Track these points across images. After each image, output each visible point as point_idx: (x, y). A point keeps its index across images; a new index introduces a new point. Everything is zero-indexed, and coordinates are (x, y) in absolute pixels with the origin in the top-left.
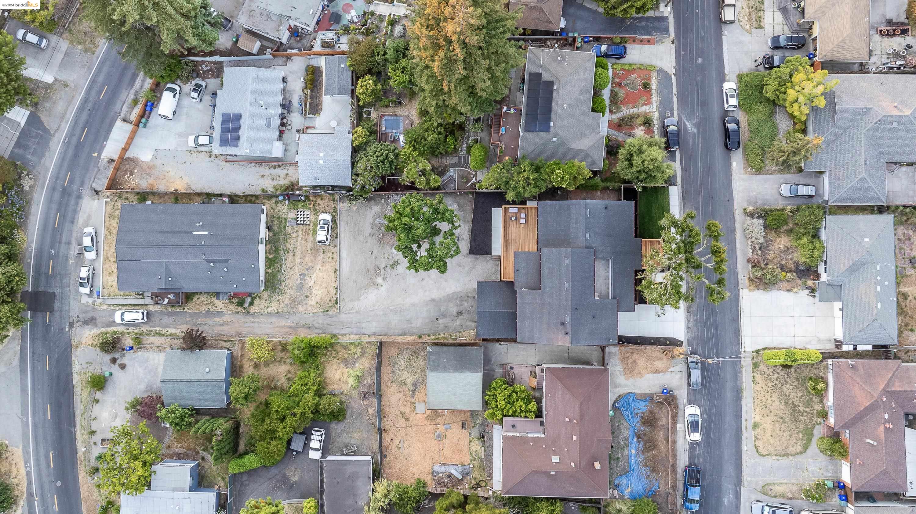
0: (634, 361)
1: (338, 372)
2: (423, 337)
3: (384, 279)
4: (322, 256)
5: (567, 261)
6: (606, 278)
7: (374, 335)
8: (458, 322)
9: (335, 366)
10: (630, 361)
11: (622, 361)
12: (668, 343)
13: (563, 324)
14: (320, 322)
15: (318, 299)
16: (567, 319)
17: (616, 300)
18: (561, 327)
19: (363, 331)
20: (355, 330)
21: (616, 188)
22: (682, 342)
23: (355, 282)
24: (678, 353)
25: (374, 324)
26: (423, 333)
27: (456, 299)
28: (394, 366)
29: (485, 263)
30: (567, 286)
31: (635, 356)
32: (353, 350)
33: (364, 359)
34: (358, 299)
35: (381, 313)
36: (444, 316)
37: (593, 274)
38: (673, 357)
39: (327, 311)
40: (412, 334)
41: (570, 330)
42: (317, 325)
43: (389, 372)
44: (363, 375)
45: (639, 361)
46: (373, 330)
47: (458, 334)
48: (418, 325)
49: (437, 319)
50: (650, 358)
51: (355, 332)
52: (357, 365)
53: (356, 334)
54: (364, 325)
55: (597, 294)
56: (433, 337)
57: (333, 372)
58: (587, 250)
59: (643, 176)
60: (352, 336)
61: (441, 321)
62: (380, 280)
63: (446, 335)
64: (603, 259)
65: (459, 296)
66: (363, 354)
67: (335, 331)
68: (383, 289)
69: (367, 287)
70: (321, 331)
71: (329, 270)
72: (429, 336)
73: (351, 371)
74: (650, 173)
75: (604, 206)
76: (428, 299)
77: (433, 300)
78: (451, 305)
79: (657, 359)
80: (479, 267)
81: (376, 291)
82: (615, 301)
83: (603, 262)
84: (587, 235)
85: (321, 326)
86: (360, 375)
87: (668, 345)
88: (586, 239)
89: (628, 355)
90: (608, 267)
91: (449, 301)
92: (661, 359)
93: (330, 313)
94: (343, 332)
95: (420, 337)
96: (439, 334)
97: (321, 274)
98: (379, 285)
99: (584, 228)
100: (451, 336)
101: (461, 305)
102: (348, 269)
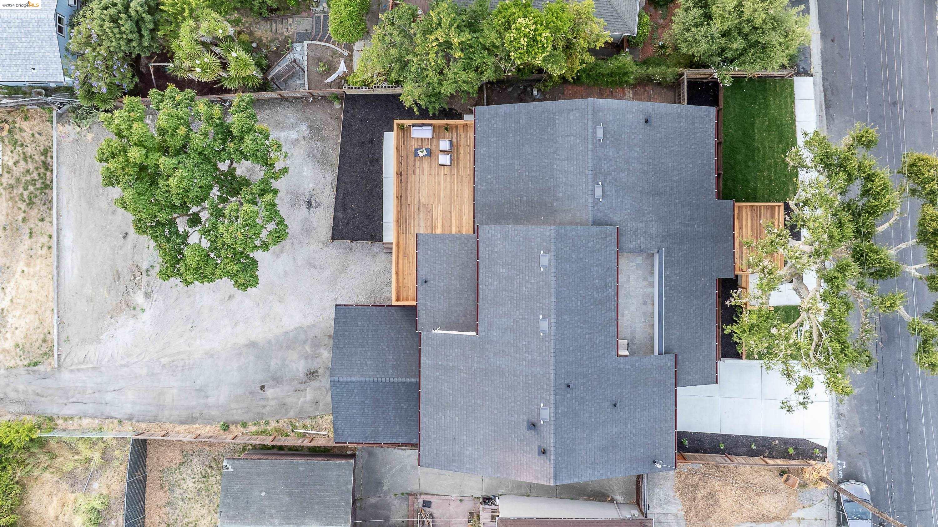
0: (711, 495)
1: (55, 499)
2: (232, 427)
3: (147, 295)
4: (28, 242)
5: (545, 260)
6: (647, 300)
7: (130, 419)
8: (309, 395)
9: (48, 488)
10: (700, 494)
11: (682, 493)
12: (791, 451)
13: (533, 426)
14: (21, 387)
15: (19, 336)
16: (545, 414)
17: (671, 357)
18: (529, 434)
19: (108, 410)
20: (90, 409)
21: (670, 78)
22: (824, 450)
23: (90, 300)
24: (815, 476)
25: (130, 395)
26: (231, 419)
27: (305, 342)
28: (172, 491)
29: (368, 259)
30: (544, 325)
31: (715, 484)
32: (87, 453)
33: (110, 473)
34: (98, 341)
35: (144, 371)
36: (277, 380)
37: (612, 292)
38: (804, 485)
39: (36, 364)
40: (209, 421)
41: (550, 443)
42: (13, 395)
43: (161, 503)
44: (108, 509)
45: (721, 496)
46: (128, 409)
47: (308, 422)
48: (222, 400)
49: (262, 387)
50: (748, 487)
51: (91, 411)
52: (95, 485)
53: (93, 417)
54: (109, 397)
55: (623, 343)
56: (254, 429)
57: (45, 500)
58: (597, 229)
59: (738, 44)
60: (85, 422)
61: (269, 392)
62: (139, 298)
63: (283, 424)
64: (639, 251)
65: (311, 335)
66: (107, 459)
67: (52, 410)
68: (146, 317)
69: (115, 313)
70: (22, 408)
71: (43, 273)
72: (245, 425)
73: (81, 499)
74: (753, 38)
75: (642, 118)
76: (242, 340)
77: (253, 345)
78: (293, 355)
79: (764, 490)
80: (355, 269)
81: (131, 322)
82: (669, 360)
83: (640, 260)
84: (598, 192)
85: (22, 397)
86: (100, 507)
87: (791, 457)
88: (595, 201)
89: (696, 479)
90: (652, 273)
91: (288, 347)
92: (775, 491)
93: (40, 368)
94: (67, 411)
95: (226, 427)
96: (267, 423)
97: (25, 283)
98: (138, 309)
99: (590, 173)
100: (294, 427)
101: (316, 356)
102: (76, 271)
